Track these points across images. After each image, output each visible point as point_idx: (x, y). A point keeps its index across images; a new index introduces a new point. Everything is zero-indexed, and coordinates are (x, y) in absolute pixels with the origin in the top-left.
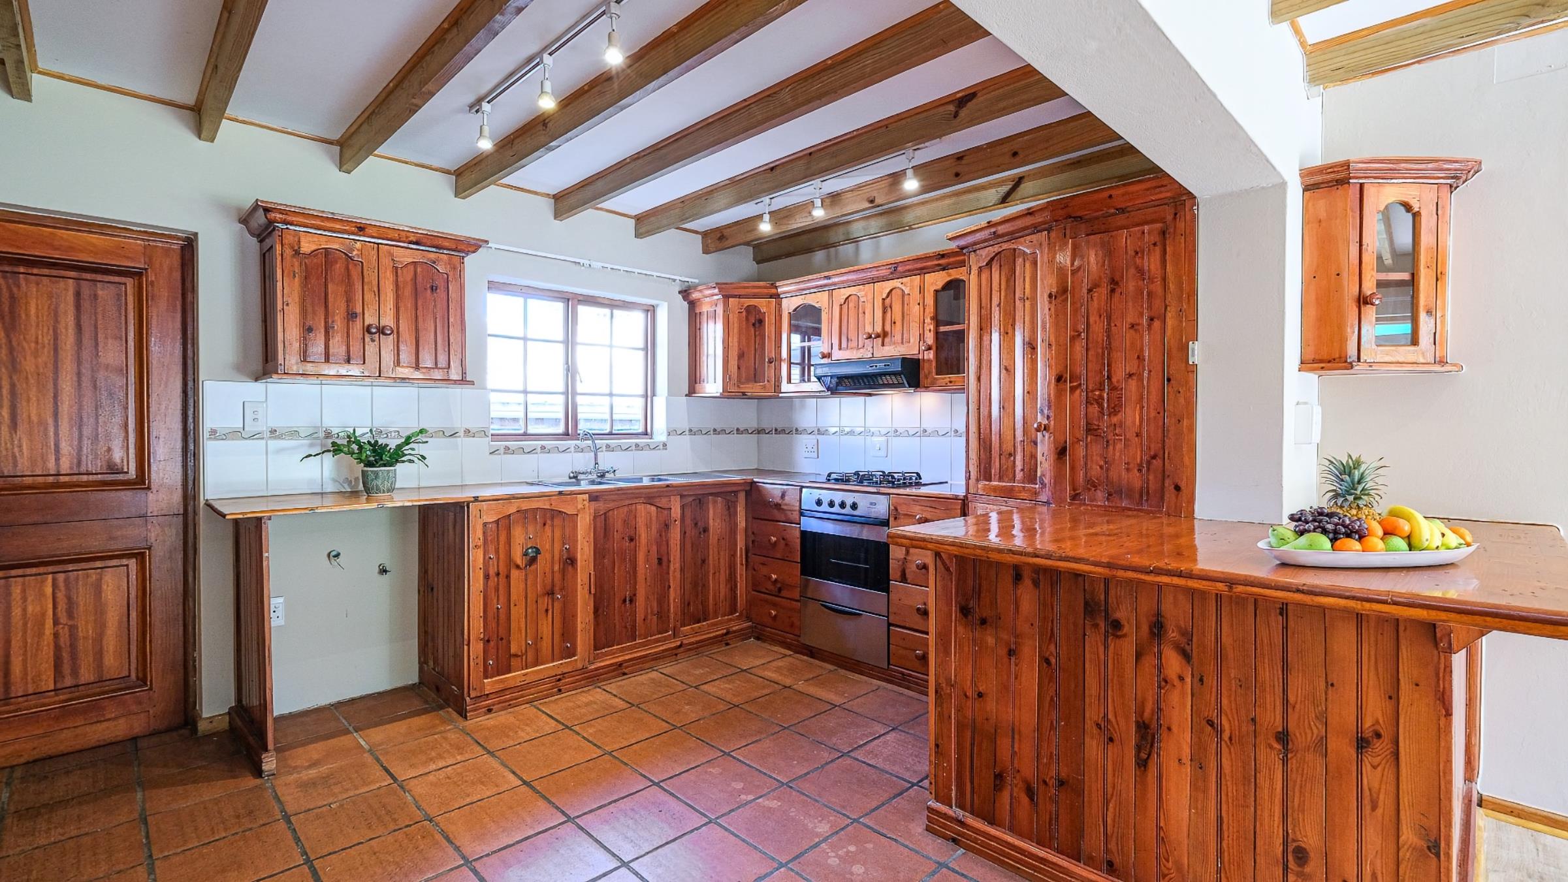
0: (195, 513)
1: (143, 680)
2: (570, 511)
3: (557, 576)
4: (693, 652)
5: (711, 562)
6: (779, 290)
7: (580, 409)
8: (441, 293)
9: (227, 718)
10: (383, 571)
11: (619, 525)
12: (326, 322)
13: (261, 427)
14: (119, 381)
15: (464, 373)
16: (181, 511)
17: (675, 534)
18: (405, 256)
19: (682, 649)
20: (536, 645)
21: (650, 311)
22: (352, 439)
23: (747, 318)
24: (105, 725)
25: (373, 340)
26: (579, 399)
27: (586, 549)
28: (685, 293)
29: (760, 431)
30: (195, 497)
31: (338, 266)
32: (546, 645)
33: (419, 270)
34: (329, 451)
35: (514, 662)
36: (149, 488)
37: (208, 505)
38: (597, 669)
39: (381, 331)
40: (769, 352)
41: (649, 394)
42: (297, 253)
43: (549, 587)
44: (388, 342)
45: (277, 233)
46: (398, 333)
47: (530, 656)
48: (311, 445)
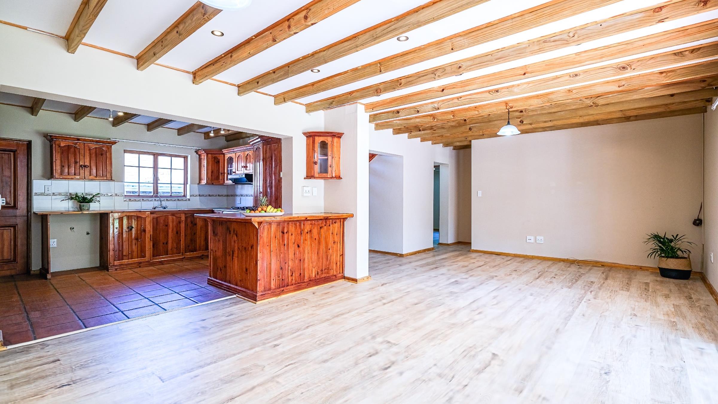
0: (31, 215)
1: (15, 260)
2: (143, 216)
3: (139, 235)
4: (189, 260)
5: (198, 233)
6: (223, 152)
7: (159, 188)
8: (104, 156)
9: (39, 271)
10: (88, 234)
11: (162, 221)
12: (68, 164)
13: (50, 192)
14: (9, 180)
15: (111, 178)
16: (26, 215)
17: (183, 225)
18: (93, 146)
19: (184, 259)
20: (132, 253)
21: (185, 158)
22: (77, 195)
23: (214, 161)
24: (3, 271)
25: (82, 169)
26: (159, 185)
27: (149, 227)
28: (196, 152)
29: (227, 196)
30: (31, 212)
31: (72, 149)
32: (135, 254)
33: (97, 149)
34: (69, 199)
35: (124, 258)
36: (17, 209)
37: (34, 213)
38: (153, 262)
39: (85, 166)
40: (221, 170)
41: (185, 184)
42: (60, 146)
43: (136, 238)
44: (87, 170)
45: (54, 141)
46: (90, 167)
47: (130, 256)
48: (65, 198)
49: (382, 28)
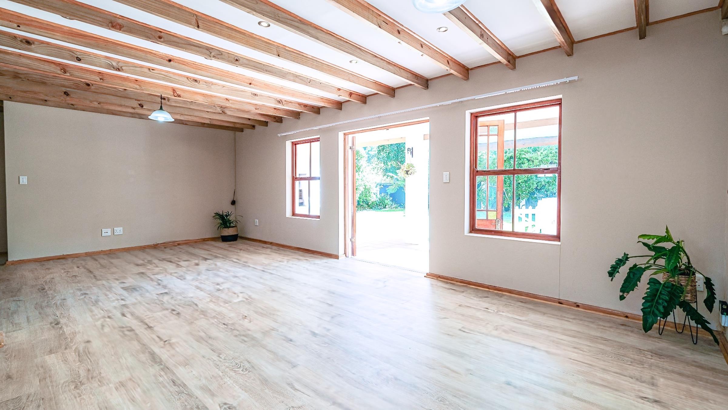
49: (284, 14)
